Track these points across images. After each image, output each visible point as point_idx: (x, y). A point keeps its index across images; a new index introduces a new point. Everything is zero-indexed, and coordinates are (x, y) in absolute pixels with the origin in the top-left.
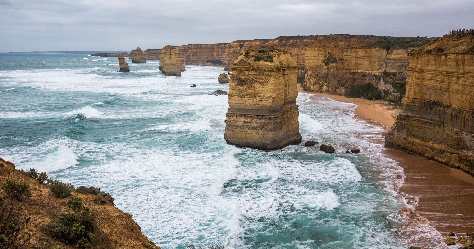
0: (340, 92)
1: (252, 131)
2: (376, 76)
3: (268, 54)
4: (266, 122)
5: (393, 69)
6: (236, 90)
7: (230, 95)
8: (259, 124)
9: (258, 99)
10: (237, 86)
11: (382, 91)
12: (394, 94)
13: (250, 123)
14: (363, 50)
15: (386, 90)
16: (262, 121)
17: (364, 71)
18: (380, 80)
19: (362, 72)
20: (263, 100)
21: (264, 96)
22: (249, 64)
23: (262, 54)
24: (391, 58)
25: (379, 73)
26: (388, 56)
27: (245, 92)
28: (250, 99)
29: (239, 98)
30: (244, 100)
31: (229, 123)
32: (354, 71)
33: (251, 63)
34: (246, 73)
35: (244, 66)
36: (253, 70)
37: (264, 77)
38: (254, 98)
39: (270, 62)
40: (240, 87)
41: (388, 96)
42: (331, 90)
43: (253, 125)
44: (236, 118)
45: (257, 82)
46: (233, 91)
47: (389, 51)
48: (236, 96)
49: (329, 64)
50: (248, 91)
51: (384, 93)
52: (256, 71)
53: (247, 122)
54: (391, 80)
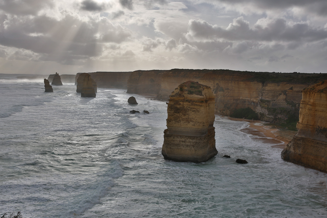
0: (226, 113)
1: (187, 148)
2: (254, 102)
3: (198, 89)
4: (198, 141)
5: (268, 98)
6: (173, 117)
7: (168, 120)
8: (192, 143)
9: (191, 123)
10: (175, 113)
11: (258, 113)
12: (269, 116)
13: (185, 142)
14: (244, 83)
15: (262, 113)
16: (194, 141)
17: (244, 98)
18: (257, 106)
19: (243, 99)
20: (195, 124)
21: (196, 122)
22: (184, 96)
23: (193, 89)
24: (266, 89)
25: (256, 100)
26: (264, 87)
27: (181, 118)
28: (185, 123)
29: (176, 123)
30: (180, 124)
31: (167, 142)
32: (237, 98)
33: (185, 95)
34: (181, 103)
35: (180, 98)
36: (187, 101)
37: (196, 107)
38: (188, 123)
39: (201, 96)
40: (177, 114)
41: (263, 117)
42: (219, 111)
43: (187, 144)
44: (174, 138)
45: (190, 110)
46: (171, 117)
47: (265, 84)
48: (174, 121)
49: (217, 92)
50: (184, 117)
51: (260, 115)
52: (189, 102)
53: (183, 141)
54: (266, 106)
